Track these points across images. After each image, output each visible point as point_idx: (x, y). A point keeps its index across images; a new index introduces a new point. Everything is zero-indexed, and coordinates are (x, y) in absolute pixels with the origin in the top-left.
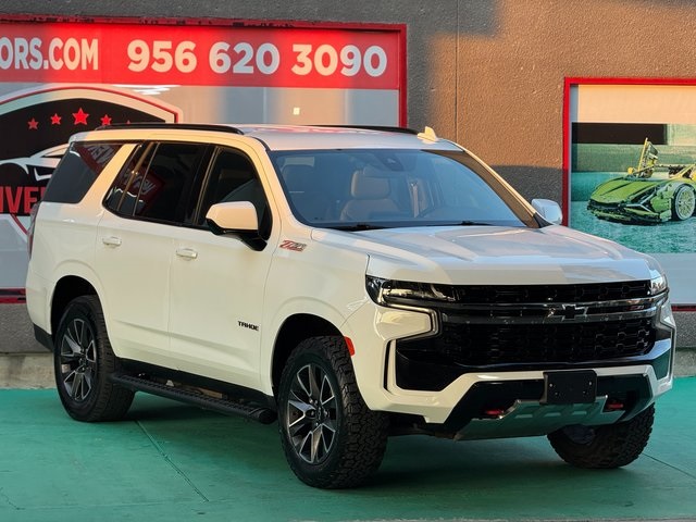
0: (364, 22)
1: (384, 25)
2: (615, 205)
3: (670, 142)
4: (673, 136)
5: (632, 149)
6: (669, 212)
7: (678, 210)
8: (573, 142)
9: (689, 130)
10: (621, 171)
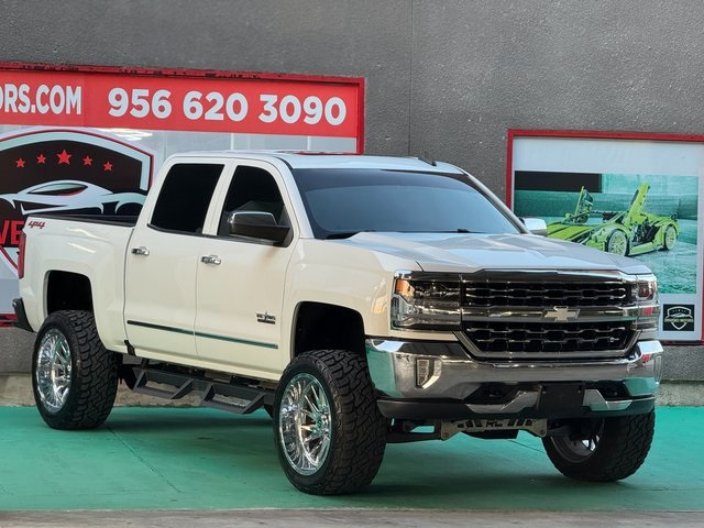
0: (326, 75)
1: (344, 79)
3: (604, 190)
4: (607, 184)
5: (569, 196)
8: (516, 189)
9: (621, 180)
10: (559, 216)
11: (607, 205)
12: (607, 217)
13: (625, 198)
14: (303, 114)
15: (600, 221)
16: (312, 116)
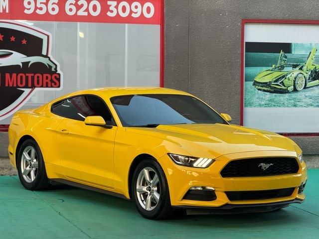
2: (266, 83)
3: (293, 52)
4: (295, 49)
5: (274, 55)
6: (292, 87)
7: (297, 86)
8: (246, 52)
9: (302, 46)
10: (269, 66)
11: (294, 60)
12: (295, 66)
13: (304, 56)
14: (131, 12)
15: (290, 69)
16: (136, 13)
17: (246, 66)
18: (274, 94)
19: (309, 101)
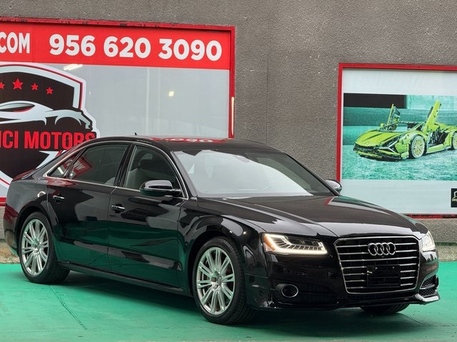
0: (206, 25)
1: (220, 27)
2: (372, 148)
3: (408, 107)
4: (410, 103)
5: (383, 111)
6: (408, 153)
7: (413, 152)
8: (344, 106)
9: (421, 99)
10: (375, 125)
11: (410, 117)
12: (411, 126)
13: (423, 113)
14: (191, 53)
15: (405, 129)
16: (197, 54)
17: (344, 125)
18: (383, 162)
19: (430, 172)
